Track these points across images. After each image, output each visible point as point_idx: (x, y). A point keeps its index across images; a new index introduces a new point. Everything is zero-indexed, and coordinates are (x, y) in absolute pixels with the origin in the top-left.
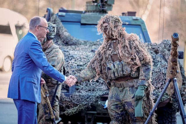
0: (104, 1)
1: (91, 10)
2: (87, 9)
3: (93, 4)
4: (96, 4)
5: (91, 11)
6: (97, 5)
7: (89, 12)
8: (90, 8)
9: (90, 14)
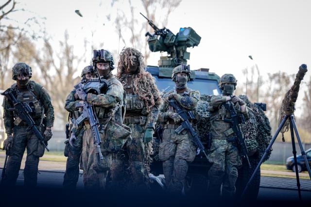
0: (180, 56)
1: (166, 64)
2: (162, 64)
3: (168, 59)
4: (171, 59)
5: (166, 66)
6: (173, 60)
7: (164, 66)
8: (165, 63)
9: (166, 68)
